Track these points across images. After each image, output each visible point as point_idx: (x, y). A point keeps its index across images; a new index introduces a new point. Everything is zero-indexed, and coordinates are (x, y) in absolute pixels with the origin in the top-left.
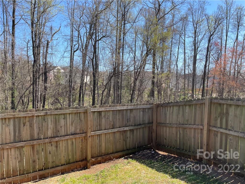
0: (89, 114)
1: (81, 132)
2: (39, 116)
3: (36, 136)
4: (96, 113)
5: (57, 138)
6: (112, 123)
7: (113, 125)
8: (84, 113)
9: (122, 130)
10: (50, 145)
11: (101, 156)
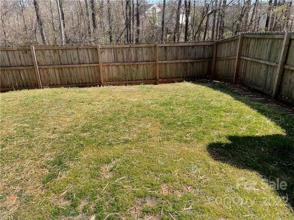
0: (157, 48)
1: (153, 60)
2: (126, 48)
3: (125, 60)
4: (163, 48)
5: (137, 63)
6: (175, 56)
7: (176, 58)
8: (154, 47)
9: (183, 62)
10: (133, 66)
11: (166, 78)
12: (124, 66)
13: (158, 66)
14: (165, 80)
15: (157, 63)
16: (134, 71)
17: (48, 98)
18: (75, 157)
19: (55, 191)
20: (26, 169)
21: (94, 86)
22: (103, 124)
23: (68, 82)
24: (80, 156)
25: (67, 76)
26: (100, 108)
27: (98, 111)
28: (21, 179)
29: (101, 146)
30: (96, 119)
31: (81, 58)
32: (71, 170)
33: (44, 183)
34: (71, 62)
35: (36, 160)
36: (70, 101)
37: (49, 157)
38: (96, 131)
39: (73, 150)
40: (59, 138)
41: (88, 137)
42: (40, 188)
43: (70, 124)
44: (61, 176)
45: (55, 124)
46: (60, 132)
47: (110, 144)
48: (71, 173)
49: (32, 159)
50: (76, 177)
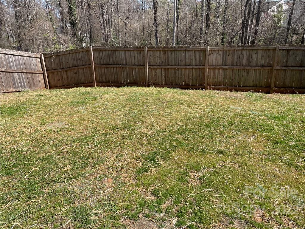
0: (277, 51)
1: (269, 65)
2: (238, 50)
3: (235, 64)
4: (284, 51)
5: (248, 67)
6: (300, 61)
7: (301, 64)
8: (273, 50)
10: (243, 71)
11: (284, 88)
12: (233, 70)
13: (275, 72)
14: (282, 89)
15: (274, 69)
16: (243, 76)
17: (152, 96)
18: (167, 156)
19: (144, 185)
20: (124, 157)
21: (196, 89)
22: (199, 129)
23: (172, 82)
24: (171, 157)
25: (172, 77)
26: (198, 112)
27: (196, 115)
28: (119, 166)
29: (193, 151)
30: (193, 122)
31: (188, 60)
32: (162, 168)
33: (136, 174)
34: (177, 63)
35: (133, 152)
36: (170, 102)
37: (144, 151)
38: (190, 135)
39: (166, 149)
40: (155, 135)
41: (182, 140)
42: (133, 178)
43: (167, 124)
44: (151, 172)
45: (154, 121)
46: (157, 129)
47: (203, 152)
48: (160, 171)
49: (130, 150)
50: (164, 175)
